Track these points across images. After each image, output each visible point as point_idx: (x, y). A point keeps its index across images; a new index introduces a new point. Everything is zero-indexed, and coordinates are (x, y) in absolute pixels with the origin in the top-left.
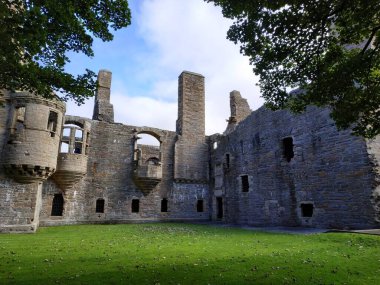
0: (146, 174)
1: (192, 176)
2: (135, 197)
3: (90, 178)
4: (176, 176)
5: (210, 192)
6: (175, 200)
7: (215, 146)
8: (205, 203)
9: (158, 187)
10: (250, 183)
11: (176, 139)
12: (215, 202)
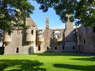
0: (57, 40)
1: (70, 40)
2: (55, 46)
3: (45, 42)
4: (66, 40)
5: (77, 44)
6: (66, 46)
7: (77, 31)
8: (75, 47)
9: (61, 43)
10: (86, 41)
11: (65, 31)
12: (78, 47)
